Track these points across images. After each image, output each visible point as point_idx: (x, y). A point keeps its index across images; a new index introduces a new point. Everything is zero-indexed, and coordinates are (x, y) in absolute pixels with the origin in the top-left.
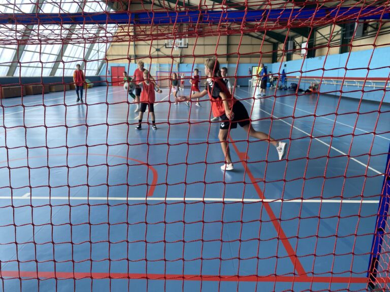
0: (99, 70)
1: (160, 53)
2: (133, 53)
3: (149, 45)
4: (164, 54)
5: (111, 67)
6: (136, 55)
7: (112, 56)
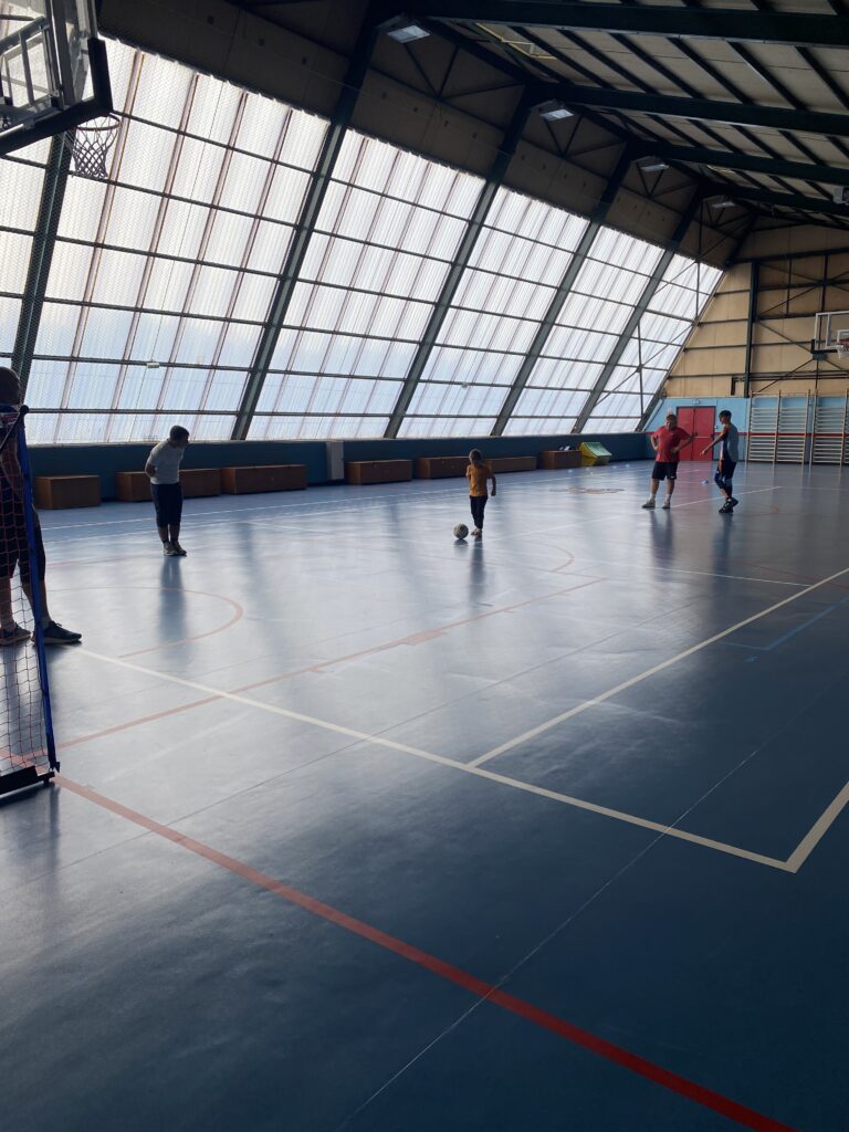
0: (645, 417)
1: (825, 366)
2: (741, 369)
3: (792, 343)
4: (836, 369)
5: (678, 408)
6: (750, 374)
7: (683, 380)
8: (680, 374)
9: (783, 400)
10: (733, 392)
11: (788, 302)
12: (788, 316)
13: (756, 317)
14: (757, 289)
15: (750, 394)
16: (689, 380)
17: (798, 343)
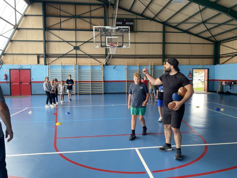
1: (79, 52)
2: (42, 52)
3: (64, 41)
4: (84, 54)
5: (10, 70)
6: (46, 54)
7: (12, 56)
8: (10, 53)
9: (63, 67)
10: (38, 62)
11: (60, 23)
12: (61, 29)
13: (47, 28)
14: (46, 16)
15: (47, 63)
16: (15, 56)
17: (67, 42)
